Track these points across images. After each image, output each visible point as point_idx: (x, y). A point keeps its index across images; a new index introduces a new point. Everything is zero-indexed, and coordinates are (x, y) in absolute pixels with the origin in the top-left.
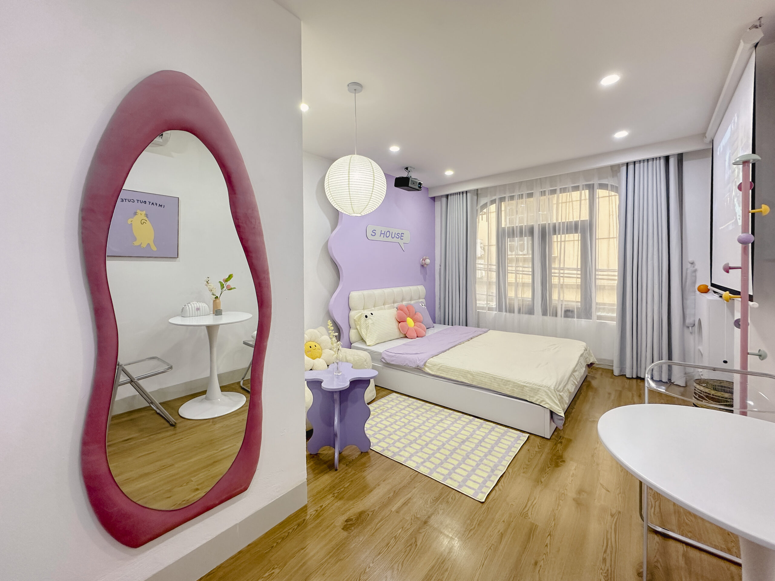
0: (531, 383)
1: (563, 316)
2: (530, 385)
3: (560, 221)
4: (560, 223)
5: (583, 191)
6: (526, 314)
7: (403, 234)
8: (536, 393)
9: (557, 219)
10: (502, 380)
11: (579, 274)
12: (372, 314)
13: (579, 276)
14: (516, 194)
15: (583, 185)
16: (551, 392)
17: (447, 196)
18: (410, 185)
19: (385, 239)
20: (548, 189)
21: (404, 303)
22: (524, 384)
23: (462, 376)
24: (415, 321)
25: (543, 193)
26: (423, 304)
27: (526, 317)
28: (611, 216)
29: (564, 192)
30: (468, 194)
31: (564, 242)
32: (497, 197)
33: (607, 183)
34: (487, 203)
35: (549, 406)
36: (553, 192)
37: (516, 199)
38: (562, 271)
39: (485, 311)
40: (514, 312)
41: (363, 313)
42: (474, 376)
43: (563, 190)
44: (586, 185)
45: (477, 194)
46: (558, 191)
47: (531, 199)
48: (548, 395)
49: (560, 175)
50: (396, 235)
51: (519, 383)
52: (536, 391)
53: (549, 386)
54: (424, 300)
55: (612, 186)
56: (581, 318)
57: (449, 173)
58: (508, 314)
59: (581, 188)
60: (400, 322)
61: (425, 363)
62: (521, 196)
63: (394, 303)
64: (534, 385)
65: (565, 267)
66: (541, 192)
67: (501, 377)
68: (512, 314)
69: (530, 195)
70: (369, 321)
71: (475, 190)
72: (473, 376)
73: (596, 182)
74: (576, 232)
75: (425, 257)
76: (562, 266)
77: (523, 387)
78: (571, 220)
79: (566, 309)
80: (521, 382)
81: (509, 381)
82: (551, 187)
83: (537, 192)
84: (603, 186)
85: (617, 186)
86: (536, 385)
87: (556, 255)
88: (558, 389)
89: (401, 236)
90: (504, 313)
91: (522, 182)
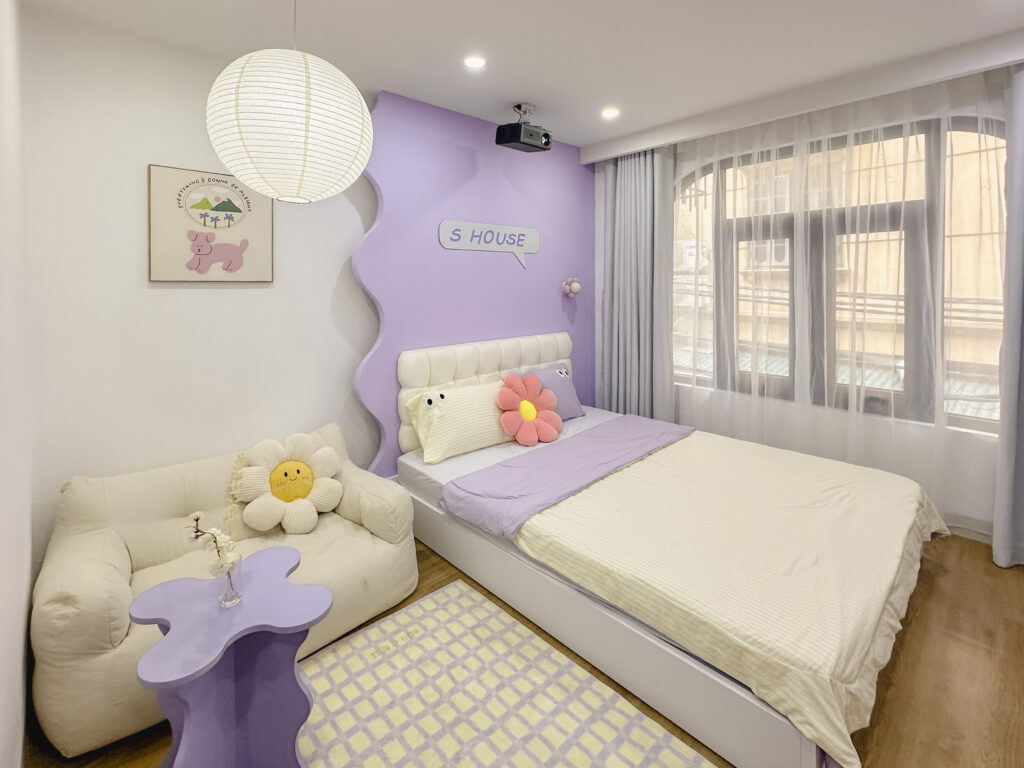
0: (764, 646)
1: (861, 410)
2: (761, 652)
3: (854, 204)
4: (854, 209)
5: (912, 139)
6: (776, 397)
7: (524, 235)
8: (778, 678)
9: (848, 200)
10: (688, 614)
11: (901, 307)
12: (442, 396)
13: (902, 311)
14: (755, 150)
15: (912, 124)
16: (820, 686)
17: (616, 161)
18: (522, 139)
19: (483, 246)
20: (826, 136)
21: (524, 369)
22: (745, 644)
23: (594, 579)
24: (539, 407)
25: (816, 147)
26: (563, 371)
27: (775, 405)
28: (985, 191)
29: (865, 141)
30: (656, 155)
31: (865, 245)
32: (715, 159)
33: (974, 115)
34: (694, 172)
35: (814, 733)
36: (840, 142)
37: (756, 160)
38: (859, 301)
39: (690, 386)
40: (750, 392)
41: (424, 393)
42: (621, 585)
43: (863, 138)
44: (919, 123)
45: (675, 156)
46: (851, 139)
47: (789, 160)
48: (811, 695)
49: (856, 104)
50: (507, 238)
51: (732, 636)
52: (776, 674)
53: (815, 667)
54: (567, 362)
55: (987, 121)
56: (906, 418)
57: (610, 113)
58: (737, 395)
59: (906, 129)
60: (505, 411)
61: (520, 527)
62: (765, 156)
63: (500, 369)
64: (772, 653)
65: (868, 292)
66: (812, 143)
67: (683, 605)
68: (747, 396)
69: (786, 152)
70: (435, 411)
71: (670, 146)
72: (617, 585)
73: (945, 113)
74: (894, 226)
75: (570, 279)
76: (860, 290)
77: (741, 651)
78: (882, 201)
79: (870, 395)
80: (736, 635)
81: (704, 623)
82: (835, 132)
83: (800, 143)
84: (963, 124)
85: (1003, 120)
86: (777, 654)
87: (846, 268)
88: (844, 676)
89: (519, 240)
90: (729, 393)
91: (768, 124)
